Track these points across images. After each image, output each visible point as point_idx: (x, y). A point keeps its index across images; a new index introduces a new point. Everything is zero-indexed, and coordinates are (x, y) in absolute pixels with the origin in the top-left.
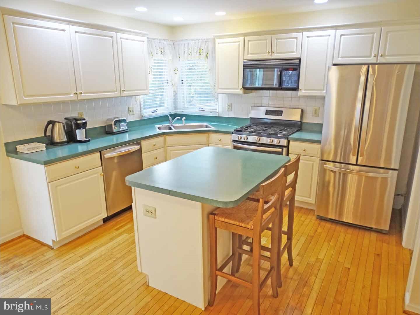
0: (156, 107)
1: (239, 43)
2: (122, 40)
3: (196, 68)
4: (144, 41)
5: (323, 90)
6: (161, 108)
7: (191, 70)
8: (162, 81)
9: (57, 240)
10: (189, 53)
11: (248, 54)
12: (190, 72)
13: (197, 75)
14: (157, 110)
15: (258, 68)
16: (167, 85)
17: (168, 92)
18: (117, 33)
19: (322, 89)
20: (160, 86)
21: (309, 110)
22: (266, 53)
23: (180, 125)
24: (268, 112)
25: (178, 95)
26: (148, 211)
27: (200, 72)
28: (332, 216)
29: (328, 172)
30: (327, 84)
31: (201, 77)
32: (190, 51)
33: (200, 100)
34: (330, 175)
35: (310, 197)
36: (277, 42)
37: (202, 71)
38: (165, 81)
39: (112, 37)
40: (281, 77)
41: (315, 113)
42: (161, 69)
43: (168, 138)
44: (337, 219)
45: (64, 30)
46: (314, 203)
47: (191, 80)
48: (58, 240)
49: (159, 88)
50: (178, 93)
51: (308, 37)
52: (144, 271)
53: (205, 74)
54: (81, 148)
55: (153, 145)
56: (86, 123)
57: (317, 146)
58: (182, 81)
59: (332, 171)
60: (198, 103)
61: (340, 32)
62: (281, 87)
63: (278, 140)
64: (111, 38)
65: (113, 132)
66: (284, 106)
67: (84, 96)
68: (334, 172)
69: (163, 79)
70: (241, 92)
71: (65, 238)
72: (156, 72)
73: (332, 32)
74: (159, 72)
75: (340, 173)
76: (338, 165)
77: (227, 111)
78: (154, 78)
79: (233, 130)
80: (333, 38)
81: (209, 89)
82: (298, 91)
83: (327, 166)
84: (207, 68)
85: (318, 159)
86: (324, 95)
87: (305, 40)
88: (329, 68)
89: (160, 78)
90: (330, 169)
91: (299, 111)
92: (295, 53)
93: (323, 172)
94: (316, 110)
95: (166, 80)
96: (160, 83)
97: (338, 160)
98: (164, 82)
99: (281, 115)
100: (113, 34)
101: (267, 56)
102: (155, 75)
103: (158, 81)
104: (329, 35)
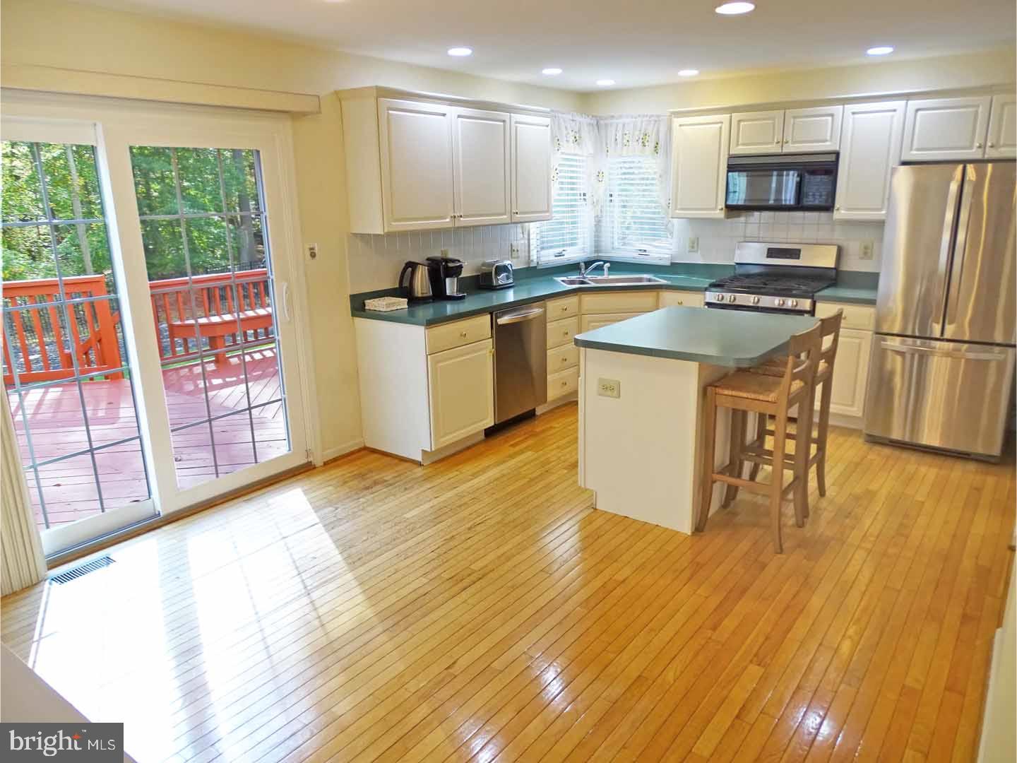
0: (564, 245)
1: (720, 125)
2: (517, 125)
3: (636, 171)
4: (547, 126)
5: (880, 210)
6: (571, 248)
7: (627, 176)
8: (574, 195)
9: (431, 449)
10: (625, 141)
11: (738, 145)
12: (625, 179)
13: (638, 184)
14: (564, 253)
15: (775, 170)
16: (584, 203)
17: (586, 217)
18: (512, 114)
19: (880, 207)
20: (572, 206)
21: (854, 247)
22: (772, 143)
23: (599, 277)
24: (772, 253)
25: (603, 224)
26: (606, 388)
27: (643, 179)
28: (896, 435)
29: (890, 353)
30: (888, 199)
31: (644, 190)
32: (626, 138)
33: (642, 234)
34: (894, 361)
35: (852, 405)
36: (794, 123)
37: (648, 179)
38: (580, 195)
39: (504, 121)
40: (800, 186)
41: (865, 253)
42: (573, 172)
43: (588, 299)
44: (907, 439)
45: (444, 115)
46: (860, 414)
47: (626, 196)
48: (433, 449)
49: (570, 209)
50: (604, 219)
51: (854, 113)
52: (588, 487)
53: (652, 184)
54: (450, 309)
55: (563, 309)
56: (461, 267)
57: (868, 311)
58: (611, 196)
59: (898, 352)
60: (638, 240)
61: (914, 104)
62: (800, 205)
63: (794, 300)
64: (502, 123)
65: (493, 286)
66: (804, 241)
67: (465, 221)
68: (902, 354)
69: (575, 192)
70: (720, 214)
71: (447, 447)
72: (565, 178)
73: (899, 104)
74: (571, 178)
75: (913, 355)
76: (910, 340)
77: (690, 251)
78: (562, 189)
79: (707, 286)
80: (902, 115)
81: (659, 213)
82: (833, 211)
83: (888, 343)
84: (655, 173)
85: (869, 335)
86: (883, 218)
87: (849, 119)
88: (894, 170)
89: (572, 189)
90: (893, 349)
91: (834, 250)
92: (828, 143)
93: (879, 355)
94: (866, 248)
95: (582, 195)
96: (571, 200)
97: (909, 333)
98: (579, 197)
99: (798, 258)
100: (505, 116)
101: (773, 148)
102: (562, 183)
103: (568, 195)
104: (895, 110)
